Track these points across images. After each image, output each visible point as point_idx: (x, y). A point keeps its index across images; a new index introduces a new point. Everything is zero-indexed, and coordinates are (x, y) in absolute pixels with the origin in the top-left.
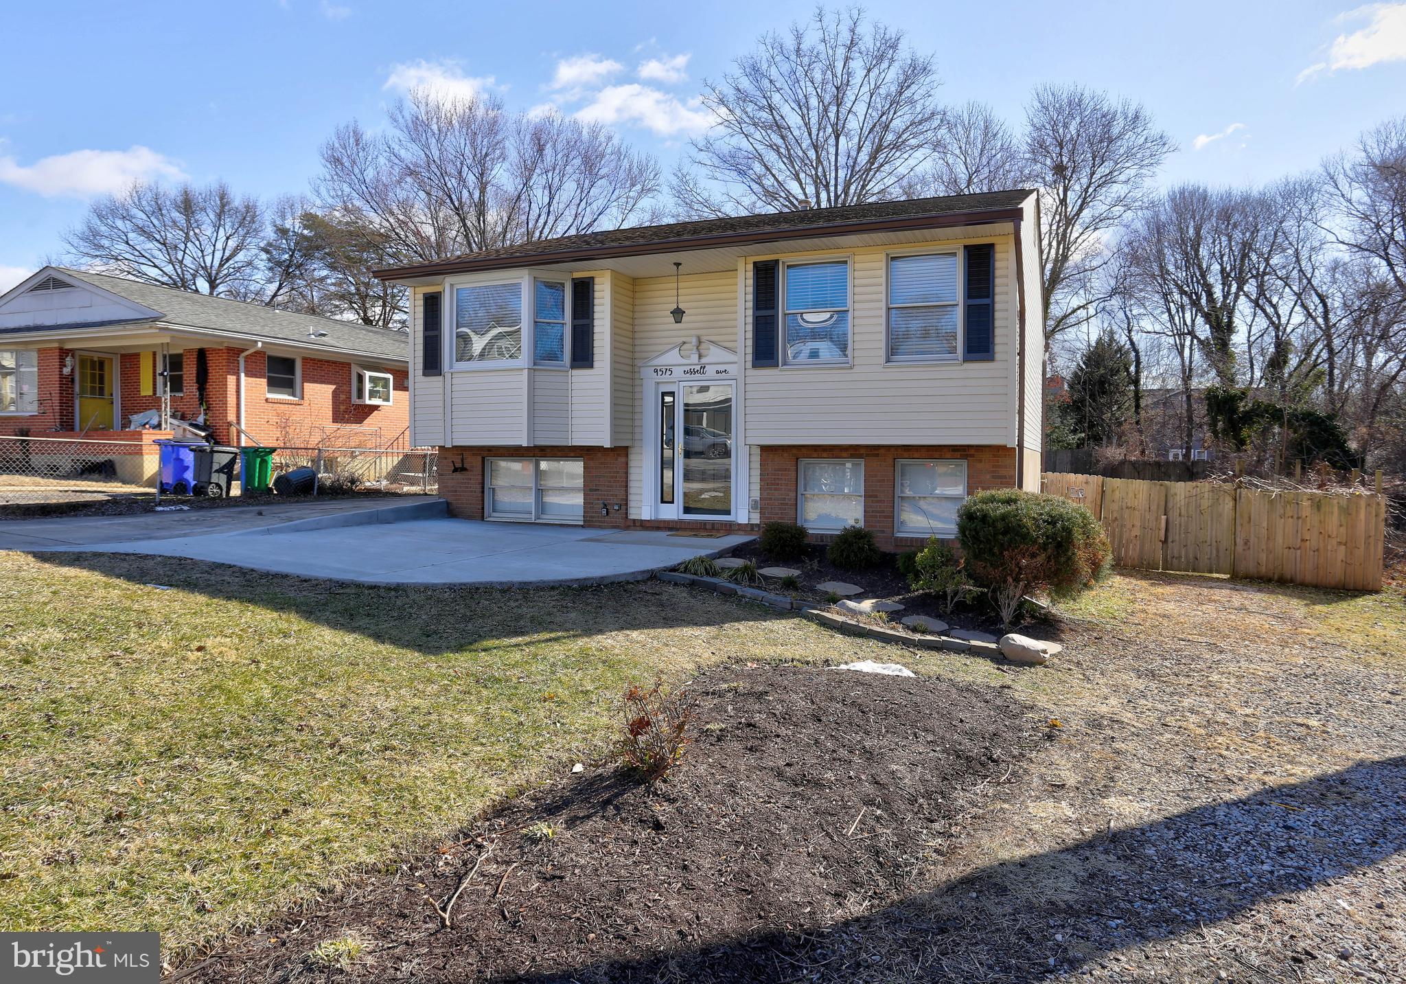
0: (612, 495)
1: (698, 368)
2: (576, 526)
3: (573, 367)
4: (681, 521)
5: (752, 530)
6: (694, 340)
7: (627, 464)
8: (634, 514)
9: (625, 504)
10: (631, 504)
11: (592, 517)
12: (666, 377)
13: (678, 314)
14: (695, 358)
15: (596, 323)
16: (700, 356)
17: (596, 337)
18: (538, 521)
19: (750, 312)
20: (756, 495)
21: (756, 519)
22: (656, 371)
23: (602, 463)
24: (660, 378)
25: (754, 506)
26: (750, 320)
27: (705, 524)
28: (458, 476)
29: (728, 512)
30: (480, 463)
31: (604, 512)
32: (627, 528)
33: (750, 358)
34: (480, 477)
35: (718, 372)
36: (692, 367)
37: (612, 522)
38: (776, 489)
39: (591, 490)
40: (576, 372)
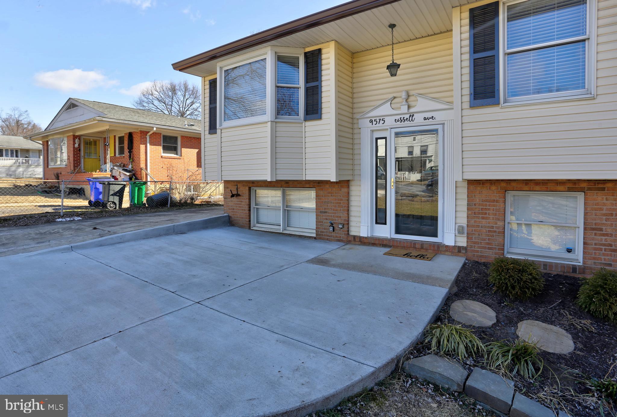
0: (337, 217)
1: (407, 116)
2: (310, 237)
3: (306, 120)
4: (393, 240)
5: (459, 251)
6: (404, 95)
7: (348, 193)
8: (354, 232)
9: (347, 224)
10: (352, 224)
11: (322, 232)
12: (380, 126)
13: (393, 68)
14: (404, 109)
15: (323, 84)
16: (409, 107)
17: (323, 95)
18: (285, 232)
19: (466, 57)
20: (463, 221)
21: (463, 242)
22: (371, 121)
23: (329, 193)
24: (374, 127)
25: (460, 231)
26: (466, 63)
27: (415, 244)
28: (235, 199)
29: (435, 235)
31: (331, 229)
32: (348, 242)
33: (467, 99)
34: (248, 200)
35: (425, 119)
36: (402, 116)
37: (337, 237)
38: (483, 218)
39: (321, 212)
40: (308, 123)
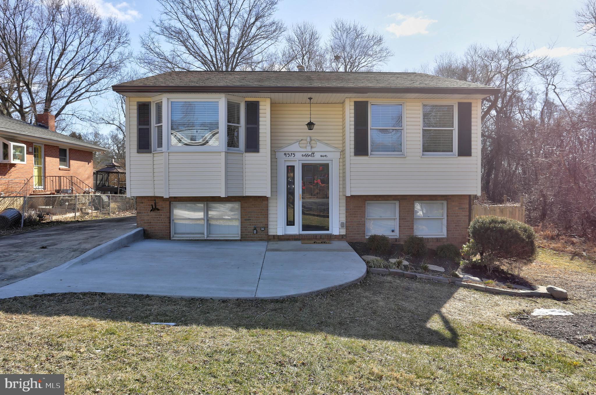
0: (259, 222)
1: (310, 153)
2: (236, 240)
3: (246, 151)
4: (300, 235)
5: (342, 238)
6: (309, 139)
7: (267, 205)
8: (272, 232)
9: (266, 227)
10: (270, 227)
11: (246, 235)
12: (292, 158)
13: (311, 125)
14: (309, 149)
15: (261, 127)
16: (311, 147)
17: (261, 135)
18: (208, 238)
19: (353, 127)
20: (344, 220)
21: (343, 232)
22: (285, 154)
23: (253, 205)
24: (287, 158)
25: (342, 225)
26: (353, 131)
27: (316, 236)
28: (153, 214)
29: (328, 230)
30: (168, 206)
31: (255, 231)
32: (268, 240)
33: (352, 150)
34: (168, 214)
35: (321, 156)
36: (307, 153)
37: (259, 237)
38: (354, 217)
39: (245, 220)
40: (248, 154)
